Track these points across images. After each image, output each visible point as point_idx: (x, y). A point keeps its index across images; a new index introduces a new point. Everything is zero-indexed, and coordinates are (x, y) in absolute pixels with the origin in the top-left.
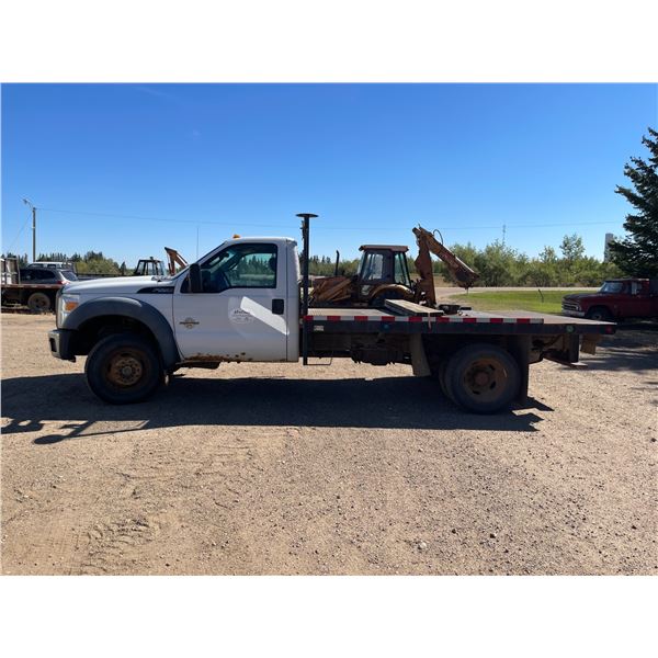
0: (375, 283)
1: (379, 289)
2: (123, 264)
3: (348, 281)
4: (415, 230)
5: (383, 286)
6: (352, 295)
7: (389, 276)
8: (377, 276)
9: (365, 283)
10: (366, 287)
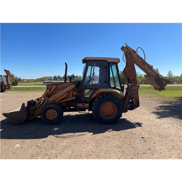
0: (94, 88)
1: (97, 92)
2: (20, 78)
3: (73, 86)
4: (123, 48)
5: (101, 90)
6: (77, 97)
7: (105, 82)
8: (96, 82)
9: (86, 88)
10: (87, 91)
